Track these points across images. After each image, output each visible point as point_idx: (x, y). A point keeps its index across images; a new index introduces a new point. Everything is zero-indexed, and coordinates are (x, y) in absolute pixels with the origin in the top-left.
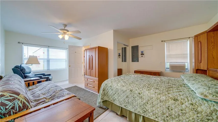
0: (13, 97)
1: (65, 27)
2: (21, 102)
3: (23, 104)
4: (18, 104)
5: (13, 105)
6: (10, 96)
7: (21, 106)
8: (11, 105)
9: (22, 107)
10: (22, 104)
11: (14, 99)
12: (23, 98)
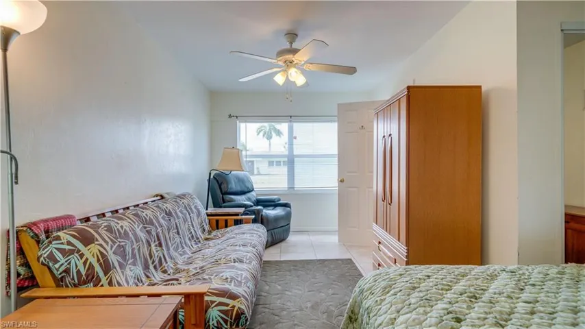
0: (73, 245)
1: (291, 43)
2: (85, 263)
3: (88, 269)
4: (77, 266)
5: (66, 264)
6: (69, 243)
7: (83, 272)
8: (62, 264)
9: (84, 276)
10: (85, 267)
11: (71, 252)
12: (93, 255)
